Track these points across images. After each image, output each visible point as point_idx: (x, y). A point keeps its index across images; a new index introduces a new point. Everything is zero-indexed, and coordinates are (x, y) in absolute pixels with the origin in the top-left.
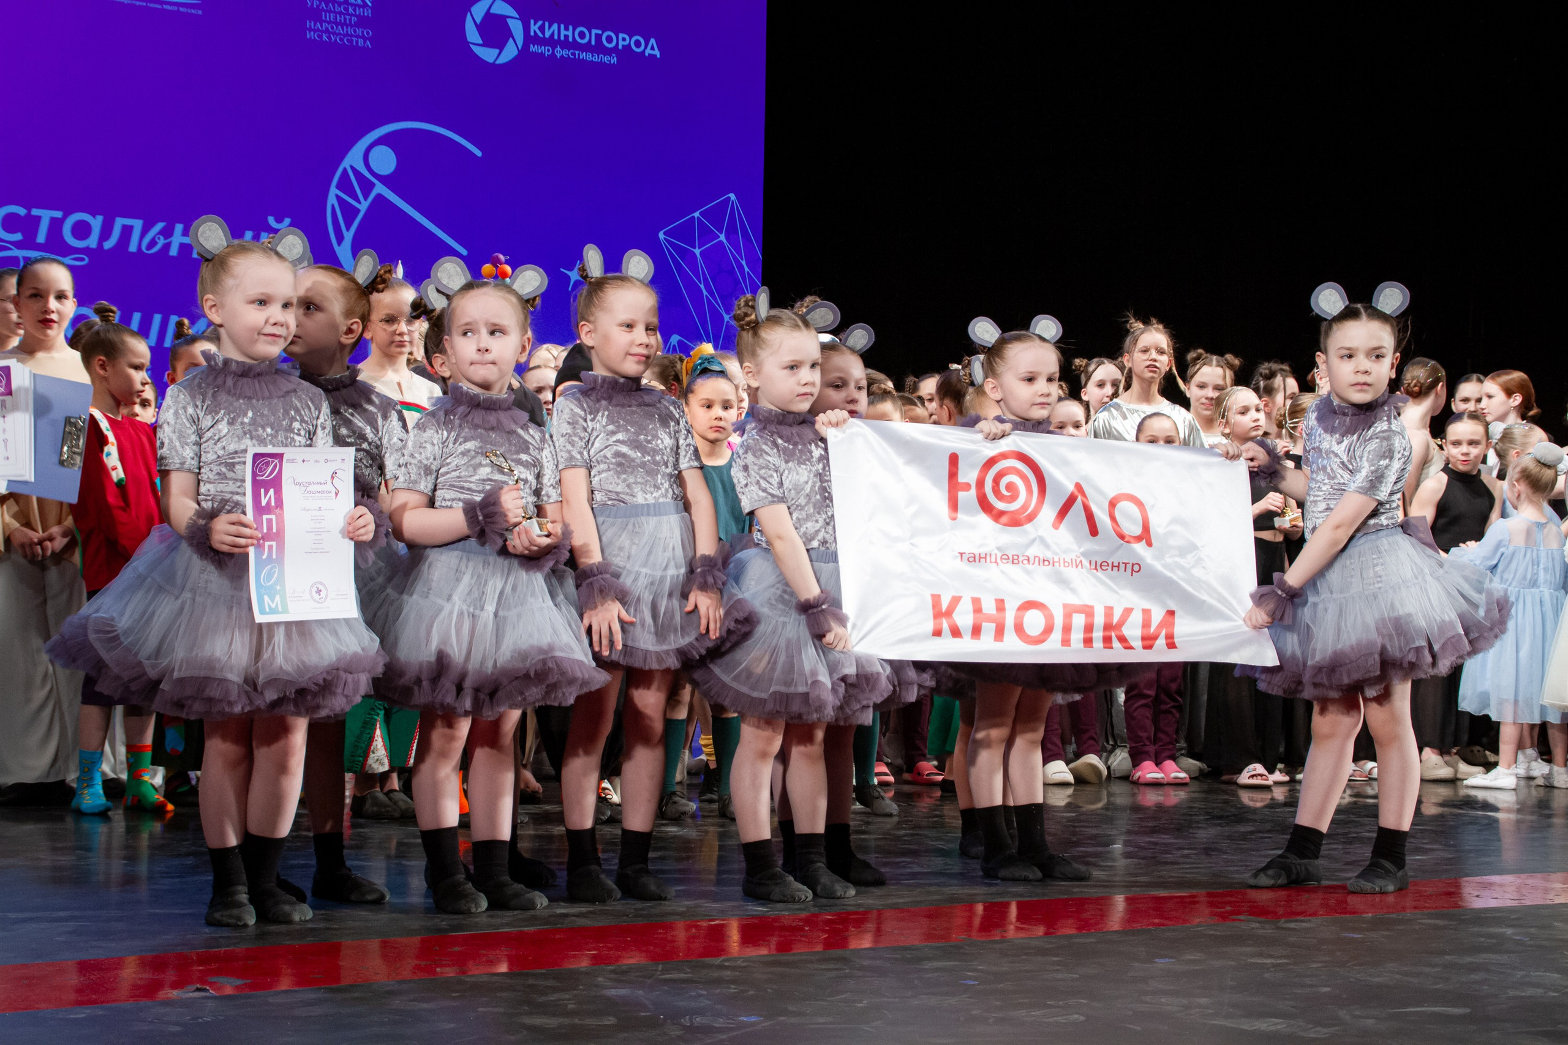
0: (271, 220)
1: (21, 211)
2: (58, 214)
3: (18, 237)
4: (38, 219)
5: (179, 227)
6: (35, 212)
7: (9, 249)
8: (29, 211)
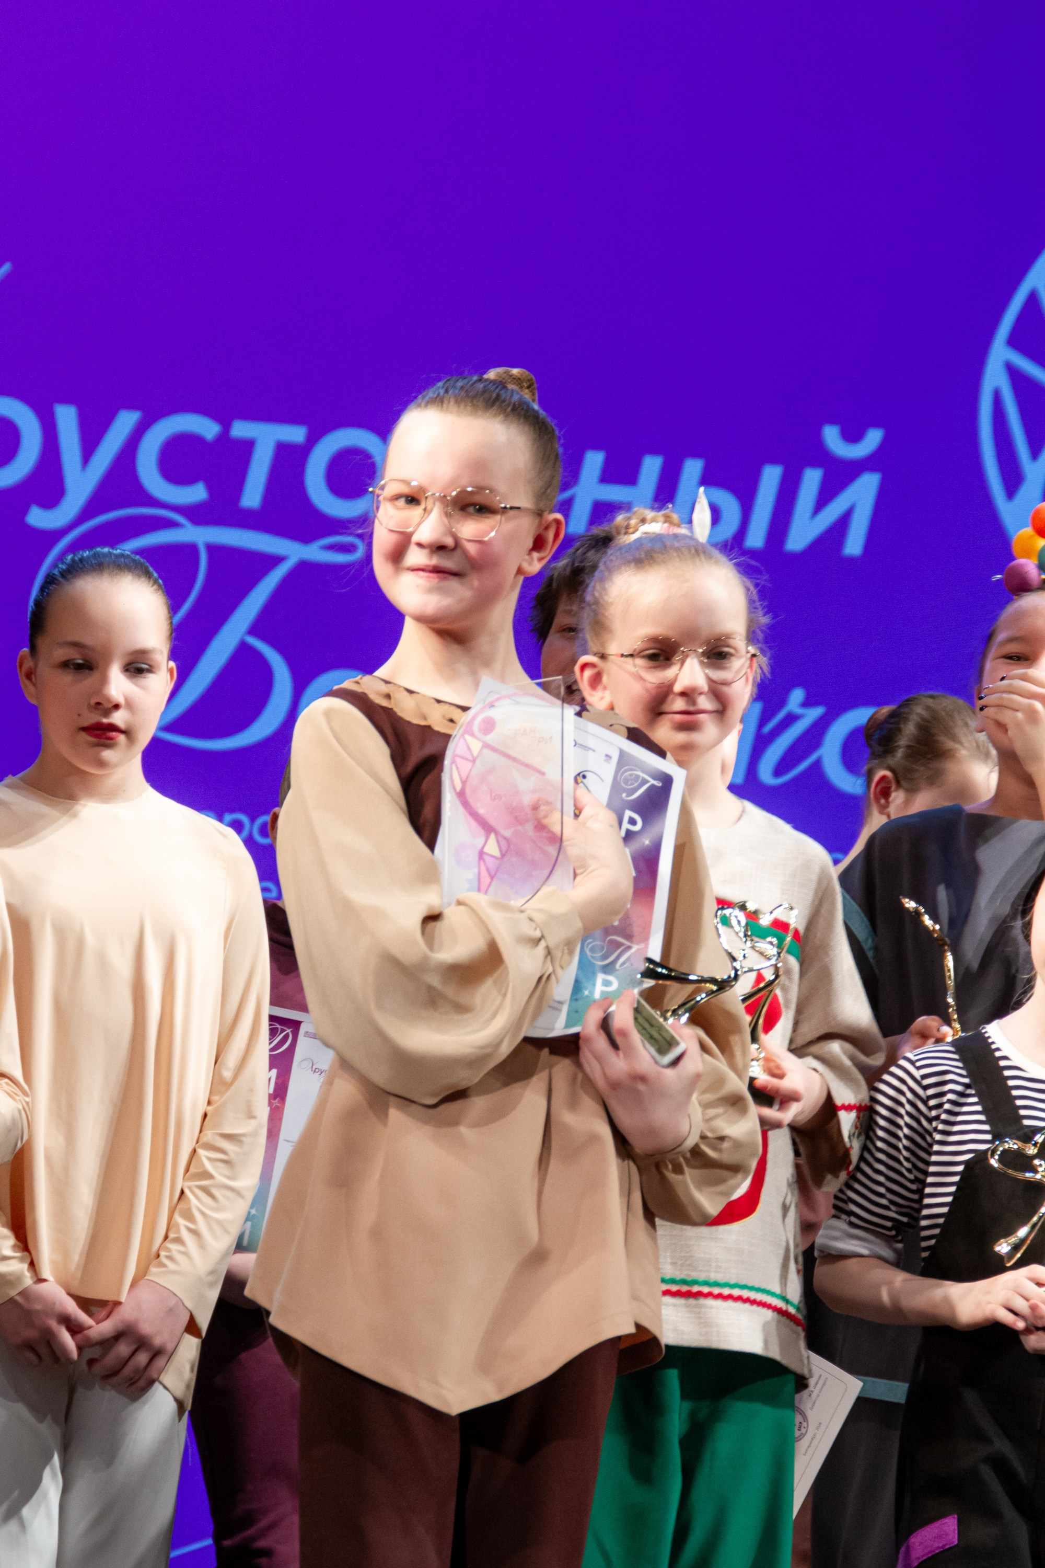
0: (832, 436)
1: (207, 428)
2: (296, 434)
3: (197, 493)
4: (248, 446)
5: (594, 461)
6: (241, 429)
7: (170, 524)
8: (226, 426)
